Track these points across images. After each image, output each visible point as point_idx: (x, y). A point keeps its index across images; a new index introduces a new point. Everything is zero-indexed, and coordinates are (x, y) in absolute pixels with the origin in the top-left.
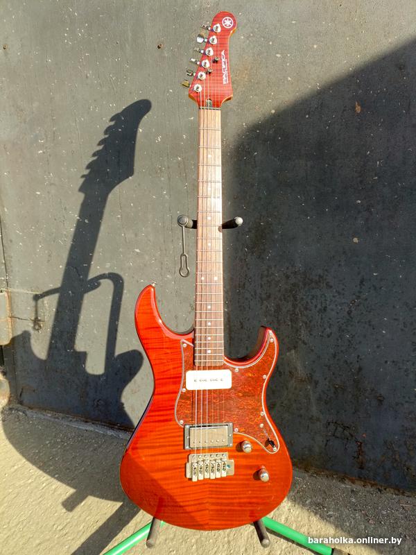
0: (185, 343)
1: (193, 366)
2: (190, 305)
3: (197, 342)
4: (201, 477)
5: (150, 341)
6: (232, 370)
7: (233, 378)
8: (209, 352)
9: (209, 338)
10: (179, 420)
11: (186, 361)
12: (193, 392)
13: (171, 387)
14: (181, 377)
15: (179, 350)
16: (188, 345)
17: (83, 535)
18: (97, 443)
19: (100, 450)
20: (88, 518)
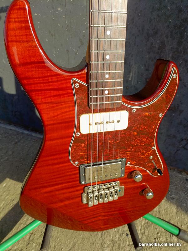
0: (77, 83)
1: (88, 109)
2: (80, 39)
3: (93, 81)
4: (96, 202)
5: (32, 81)
6: (130, 110)
7: (130, 119)
8: (106, 92)
9: (107, 76)
10: (74, 161)
11: (79, 104)
12: (88, 135)
13: (63, 133)
14: (74, 121)
15: (70, 91)
16: (81, 85)
17: (2, 210)
18: (17, 138)
19: (19, 144)
20: (7, 197)
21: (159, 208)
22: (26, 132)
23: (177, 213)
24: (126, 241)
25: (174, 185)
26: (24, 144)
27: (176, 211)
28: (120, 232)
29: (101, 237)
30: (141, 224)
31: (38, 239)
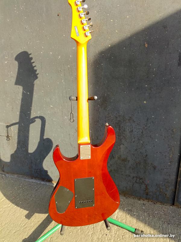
17: (33, 227)
18: (37, 187)
19: (39, 190)
20: (35, 220)
21: (126, 221)
22: (42, 183)
23: (136, 223)
24: (105, 238)
25: (136, 208)
26: (42, 190)
27: (136, 221)
28: (102, 234)
29: (91, 237)
30: (115, 229)
31: (55, 240)
